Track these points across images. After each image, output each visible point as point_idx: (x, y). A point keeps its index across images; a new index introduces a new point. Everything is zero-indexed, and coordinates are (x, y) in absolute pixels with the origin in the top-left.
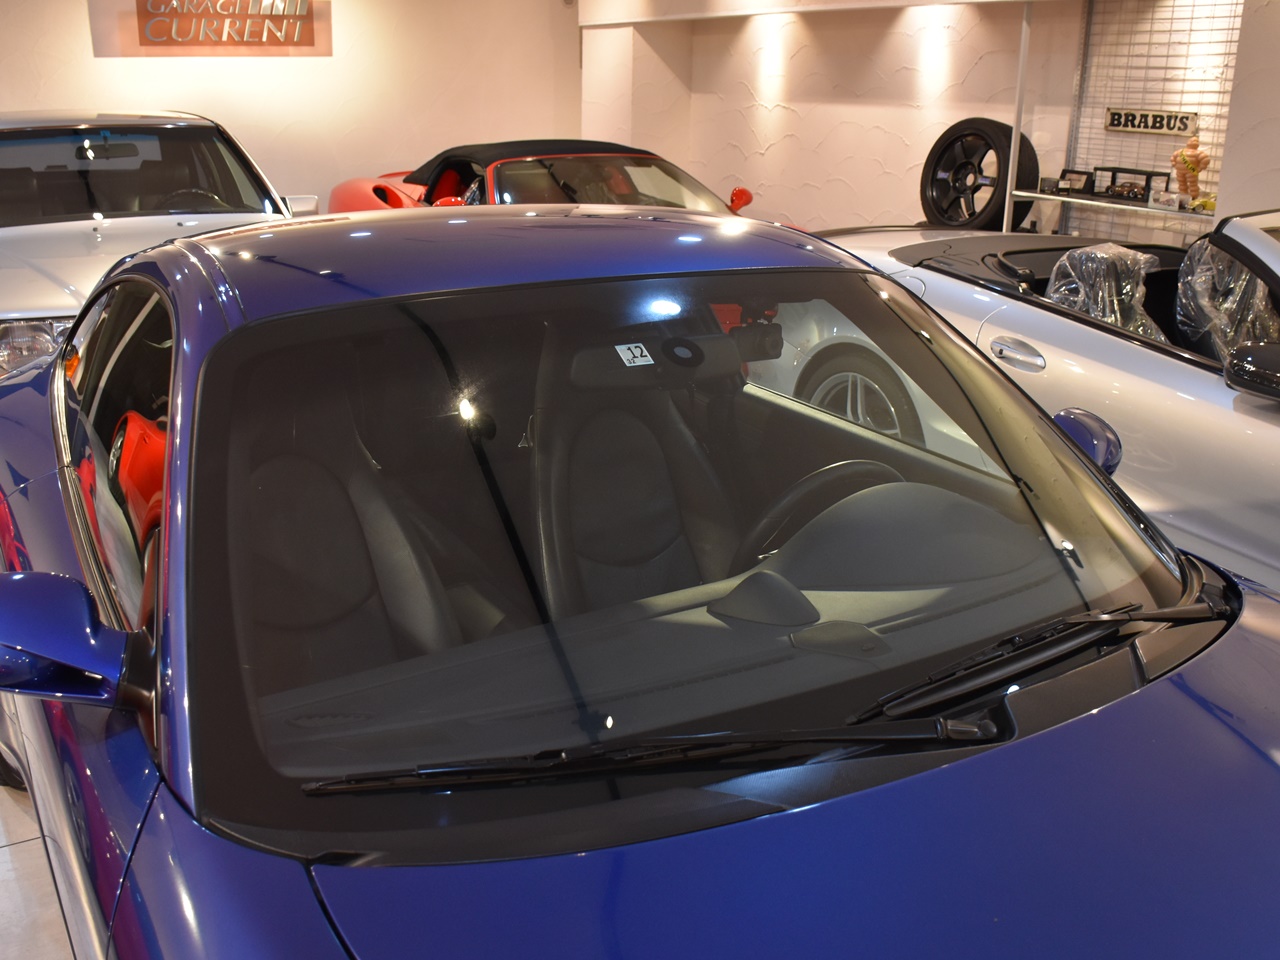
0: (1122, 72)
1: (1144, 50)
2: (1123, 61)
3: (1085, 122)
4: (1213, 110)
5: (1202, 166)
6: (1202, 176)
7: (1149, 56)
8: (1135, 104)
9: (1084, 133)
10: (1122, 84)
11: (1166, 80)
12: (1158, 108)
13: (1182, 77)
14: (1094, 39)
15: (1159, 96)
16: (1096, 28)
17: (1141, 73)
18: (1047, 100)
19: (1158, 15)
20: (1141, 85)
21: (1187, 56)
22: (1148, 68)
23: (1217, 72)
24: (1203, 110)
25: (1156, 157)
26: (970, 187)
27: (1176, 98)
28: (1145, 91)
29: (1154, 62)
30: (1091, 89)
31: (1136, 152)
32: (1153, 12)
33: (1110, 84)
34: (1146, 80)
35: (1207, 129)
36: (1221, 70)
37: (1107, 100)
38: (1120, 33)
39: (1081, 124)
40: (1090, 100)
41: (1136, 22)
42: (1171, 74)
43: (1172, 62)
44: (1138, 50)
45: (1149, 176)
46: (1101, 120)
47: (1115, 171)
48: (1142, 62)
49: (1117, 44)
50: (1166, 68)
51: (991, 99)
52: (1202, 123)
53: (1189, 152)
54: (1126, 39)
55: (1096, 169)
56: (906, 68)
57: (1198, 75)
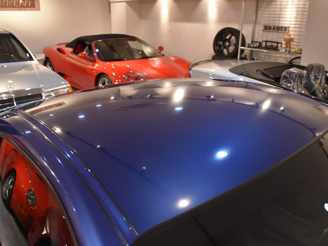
0: (267, 15)
1: (273, 9)
2: (267, 12)
3: (257, 28)
4: (294, 26)
5: (292, 40)
6: (292, 43)
7: (275, 11)
8: (271, 24)
9: (257, 31)
10: (267, 18)
12: (278, 25)
13: (284, 17)
17: (273, 16)
19: (277, 0)
20: (272, 19)
21: (286, 11)
23: (295, 16)
24: (291, 26)
25: (277, 38)
26: (227, 46)
27: (283, 22)
28: (274, 20)
29: (276, 13)
31: (272, 36)
33: (264, 18)
34: (274, 17)
35: (292, 31)
36: (295, 15)
37: (263, 23)
38: (266, 5)
42: (281, 16)
43: (282, 13)
45: (278, 43)
46: (261, 28)
47: (266, 42)
48: (273, 13)
49: (266, 8)
50: (280, 14)
51: (229, 22)
52: (290, 29)
53: (288, 37)
54: (268, 6)
55: (263, 41)
56: (204, 13)
57: (289, 16)
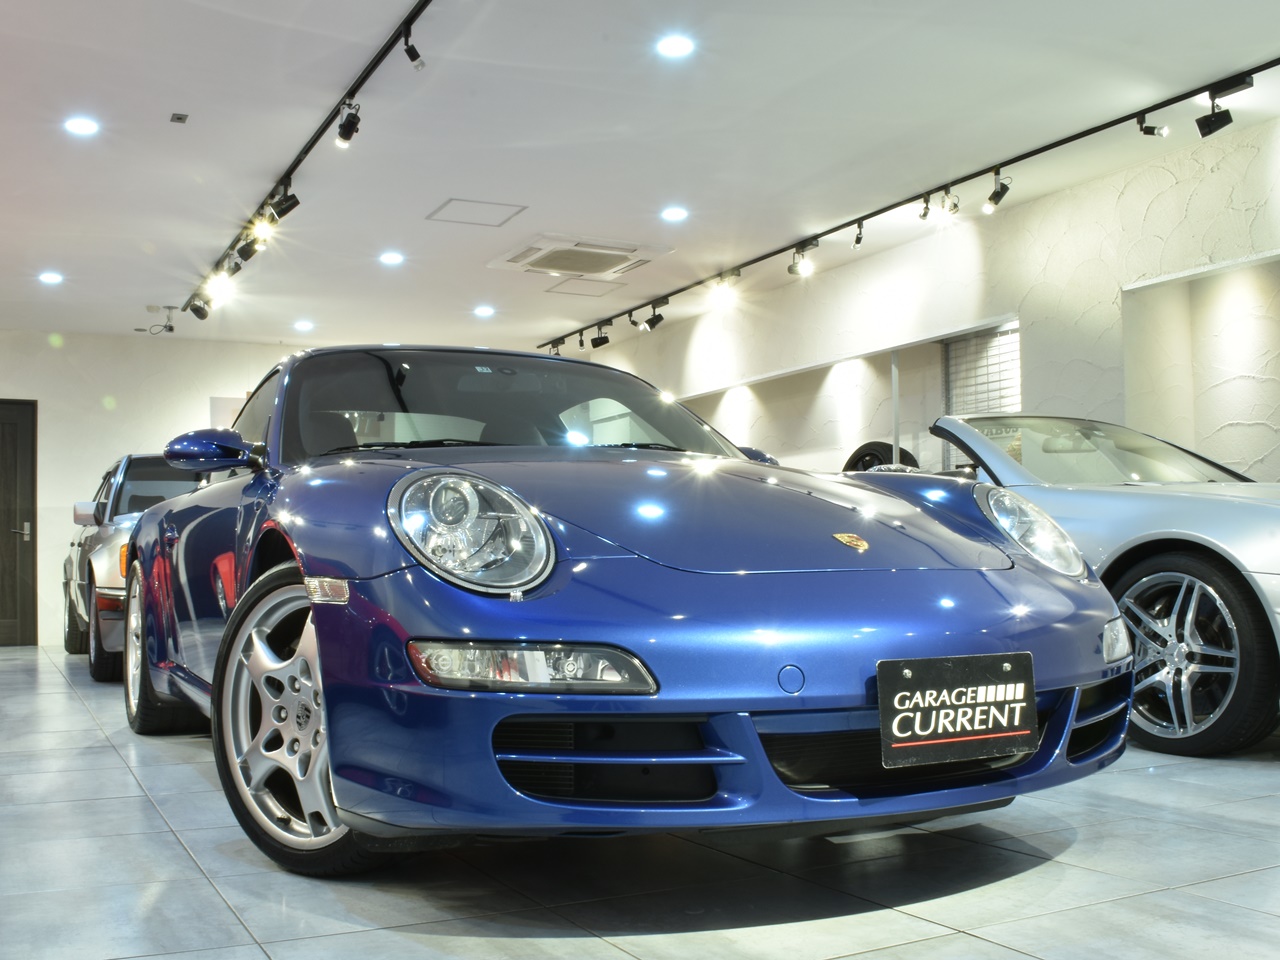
1: (984, 379)
2: (973, 389)
7: (988, 383)
14: (952, 377)
15: (998, 401)
16: (952, 369)
19: (990, 353)
22: (989, 391)
28: (989, 400)
29: (992, 386)
32: (987, 351)
38: (968, 370)
41: (976, 361)
44: (980, 380)
48: (984, 387)
49: (967, 378)
54: (973, 373)
56: (830, 421)
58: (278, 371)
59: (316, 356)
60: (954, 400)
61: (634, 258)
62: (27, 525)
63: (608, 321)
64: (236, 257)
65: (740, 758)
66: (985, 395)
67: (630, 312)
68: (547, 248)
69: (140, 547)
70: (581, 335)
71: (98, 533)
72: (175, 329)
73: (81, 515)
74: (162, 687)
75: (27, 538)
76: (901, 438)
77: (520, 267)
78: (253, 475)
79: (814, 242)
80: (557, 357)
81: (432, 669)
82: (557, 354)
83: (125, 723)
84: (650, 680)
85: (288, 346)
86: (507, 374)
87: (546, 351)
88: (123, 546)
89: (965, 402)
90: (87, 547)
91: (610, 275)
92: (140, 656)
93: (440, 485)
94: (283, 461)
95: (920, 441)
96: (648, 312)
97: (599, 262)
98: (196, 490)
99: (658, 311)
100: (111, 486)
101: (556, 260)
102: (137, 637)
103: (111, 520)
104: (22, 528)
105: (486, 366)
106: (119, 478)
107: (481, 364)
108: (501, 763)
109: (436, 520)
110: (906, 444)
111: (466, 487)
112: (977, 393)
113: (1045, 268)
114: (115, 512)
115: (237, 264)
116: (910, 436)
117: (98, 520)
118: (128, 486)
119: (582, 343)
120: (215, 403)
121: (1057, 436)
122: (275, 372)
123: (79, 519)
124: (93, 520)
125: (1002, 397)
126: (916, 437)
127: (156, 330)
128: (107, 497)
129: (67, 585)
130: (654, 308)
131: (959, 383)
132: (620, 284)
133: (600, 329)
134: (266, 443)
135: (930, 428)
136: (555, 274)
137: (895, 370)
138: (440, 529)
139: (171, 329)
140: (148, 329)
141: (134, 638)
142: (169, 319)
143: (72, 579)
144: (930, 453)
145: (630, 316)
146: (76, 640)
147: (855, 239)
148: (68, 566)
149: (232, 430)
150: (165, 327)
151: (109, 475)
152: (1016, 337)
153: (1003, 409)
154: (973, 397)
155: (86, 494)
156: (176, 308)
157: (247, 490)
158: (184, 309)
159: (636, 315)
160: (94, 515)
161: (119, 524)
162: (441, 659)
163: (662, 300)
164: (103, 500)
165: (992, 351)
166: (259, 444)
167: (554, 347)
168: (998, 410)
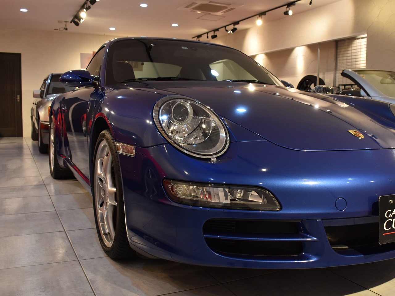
1: (350, 55)
2: (345, 58)
7: (351, 56)
11: (356, 58)
14: (338, 53)
15: (355, 63)
16: (338, 51)
18: (328, 70)
21: (360, 55)
22: (351, 59)
29: (353, 57)
30: (338, 66)
32: (352, 45)
39: (337, 76)
40: (338, 69)
42: (357, 60)
43: (357, 57)
44: (349, 55)
45: (352, 85)
47: (345, 85)
48: (350, 58)
49: (344, 54)
50: (356, 55)
54: (346, 52)
55: (339, 85)
56: (293, 67)
58: (104, 46)
59: (119, 41)
60: (339, 61)
61: (229, 7)
62: (18, 96)
63: (217, 30)
64: (89, 4)
65: (315, 239)
66: (350, 60)
67: (225, 27)
68: (199, 3)
69: (54, 110)
70: (208, 34)
71: (42, 101)
72: (68, 29)
73: (36, 95)
74: (61, 163)
75: (18, 101)
76: (320, 74)
77: (189, 9)
78: (94, 89)
79: (294, 4)
80: (199, 41)
81: (173, 191)
82: (199, 40)
83: (50, 174)
84: (277, 204)
85: (107, 36)
86: (193, 50)
87: (195, 39)
88: (49, 107)
89: (343, 63)
90: (39, 105)
91: (220, 13)
92: (54, 150)
93: (176, 104)
94: (106, 85)
95: (326, 75)
96: (232, 27)
97: (217, 9)
98: (74, 91)
99: (236, 26)
100: (46, 83)
101: (202, 7)
102: (53, 143)
103: (46, 96)
104: (17, 97)
105: (185, 47)
106: (49, 81)
107: (183, 46)
108: (206, 239)
109: (174, 119)
110: (321, 76)
111: (188, 106)
112: (347, 59)
113: (378, 16)
114: (48, 93)
115: (89, 6)
116: (322, 73)
117: (41, 96)
118: (52, 84)
119: (208, 37)
120: (82, 55)
121: (387, 78)
122: (103, 47)
123: (35, 96)
124: (40, 96)
125: (356, 61)
126: (324, 74)
127: (61, 29)
128: (44, 88)
129: (32, 117)
130: (234, 26)
131: (341, 56)
132: (223, 17)
133: (214, 32)
134: (99, 76)
135: (341, 73)
136: (199, 12)
137: (319, 50)
138: (175, 123)
139: (66, 29)
140: (59, 29)
141: (52, 144)
142: (66, 26)
143: (33, 115)
144: (329, 80)
145: (225, 28)
146: (35, 136)
147: (309, 3)
148: (32, 111)
149: (86, 70)
150: (65, 28)
151: (45, 80)
152: (365, 40)
153: (361, 68)
154: (345, 61)
155: (37, 87)
156: (68, 22)
157: (92, 95)
158: (71, 22)
159: (227, 28)
160: (40, 95)
161: (49, 98)
162: (178, 188)
163: (237, 23)
164: (43, 89)
165: (354, 45)
166: (97, 76)
167: (198, 38)
168: (359, 68)
